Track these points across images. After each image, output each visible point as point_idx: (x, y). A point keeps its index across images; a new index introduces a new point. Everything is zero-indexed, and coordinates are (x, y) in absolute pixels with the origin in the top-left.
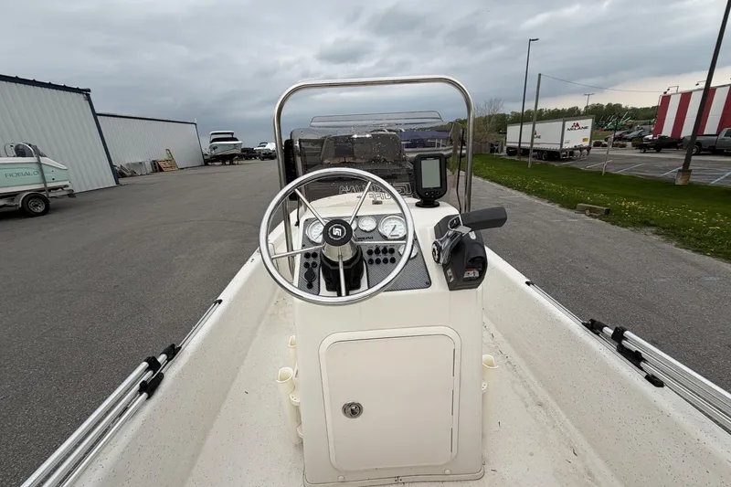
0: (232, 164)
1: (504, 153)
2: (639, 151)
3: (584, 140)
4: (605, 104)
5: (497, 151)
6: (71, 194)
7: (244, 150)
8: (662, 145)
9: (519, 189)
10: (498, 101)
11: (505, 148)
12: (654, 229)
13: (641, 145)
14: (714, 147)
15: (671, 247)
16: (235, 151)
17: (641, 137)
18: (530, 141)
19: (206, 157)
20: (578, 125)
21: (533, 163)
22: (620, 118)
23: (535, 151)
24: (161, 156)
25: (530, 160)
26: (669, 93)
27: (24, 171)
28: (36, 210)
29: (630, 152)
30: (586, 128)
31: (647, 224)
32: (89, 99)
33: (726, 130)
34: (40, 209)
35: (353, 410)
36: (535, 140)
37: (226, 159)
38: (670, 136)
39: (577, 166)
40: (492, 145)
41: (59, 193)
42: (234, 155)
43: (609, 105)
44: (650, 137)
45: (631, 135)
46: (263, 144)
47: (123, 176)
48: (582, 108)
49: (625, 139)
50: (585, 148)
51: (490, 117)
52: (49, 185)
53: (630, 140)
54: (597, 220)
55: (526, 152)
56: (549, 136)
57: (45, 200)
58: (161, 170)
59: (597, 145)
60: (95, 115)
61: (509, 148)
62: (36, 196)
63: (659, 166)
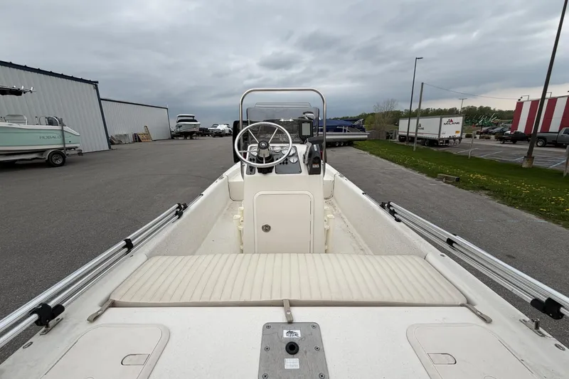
0: (191, 139)
1: (397, 140)
2: (499, 142)
3: (457, 132)
4: (478, 106)
5: (391, 138)
6: (80, 153)
7: (201, 129)
8: (516, 138)
9: (400, 164)
10: (393, 101)
11: (398, 136)
12: (487, 192)
13: (501, 138)
14: (556, 141)
15: (495, 203)
16: (195, 130)
17: (502, 132)
18: (415, 131)
19: (172, 133)
20: (452, 121)
21: (417, 147)
22: (489, 117)
23: (419, 139)
24: (140, 131)
25: (414, 145)
26: (522, 100)
27: (52, 135)
28: (56, 163)
29: (493, 142)
30: (458, 123)
31: (483, 188)
32: (96, 88)
33: (564, 129)
34: (59, 162)
35: (267, 228)
36: (419, 131)
37: (187, 135)
38: (523, 132)
39: (450, 151)
40: (388, 133)
41: (73, 152)
42: (193, 132)
43: (481, 107)
44: (509, 132)
45: (495, 130)
46: (215, 125)
47: (113, 143)
48: (459, 108)
49: (491, 133)
50: (457, 138)
51: (388, 112)
52: (67, 146)
53: (494, 134)
54: (450, 185)
55: (412, 140)
56: (429, 128)
57: (63, 156)
58: (140, 141)
59: (468, 136)
60: (100, 100)
61: (400, 136)
62: (58, 153)
63: (514, 153)
